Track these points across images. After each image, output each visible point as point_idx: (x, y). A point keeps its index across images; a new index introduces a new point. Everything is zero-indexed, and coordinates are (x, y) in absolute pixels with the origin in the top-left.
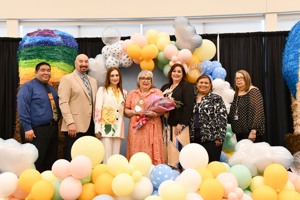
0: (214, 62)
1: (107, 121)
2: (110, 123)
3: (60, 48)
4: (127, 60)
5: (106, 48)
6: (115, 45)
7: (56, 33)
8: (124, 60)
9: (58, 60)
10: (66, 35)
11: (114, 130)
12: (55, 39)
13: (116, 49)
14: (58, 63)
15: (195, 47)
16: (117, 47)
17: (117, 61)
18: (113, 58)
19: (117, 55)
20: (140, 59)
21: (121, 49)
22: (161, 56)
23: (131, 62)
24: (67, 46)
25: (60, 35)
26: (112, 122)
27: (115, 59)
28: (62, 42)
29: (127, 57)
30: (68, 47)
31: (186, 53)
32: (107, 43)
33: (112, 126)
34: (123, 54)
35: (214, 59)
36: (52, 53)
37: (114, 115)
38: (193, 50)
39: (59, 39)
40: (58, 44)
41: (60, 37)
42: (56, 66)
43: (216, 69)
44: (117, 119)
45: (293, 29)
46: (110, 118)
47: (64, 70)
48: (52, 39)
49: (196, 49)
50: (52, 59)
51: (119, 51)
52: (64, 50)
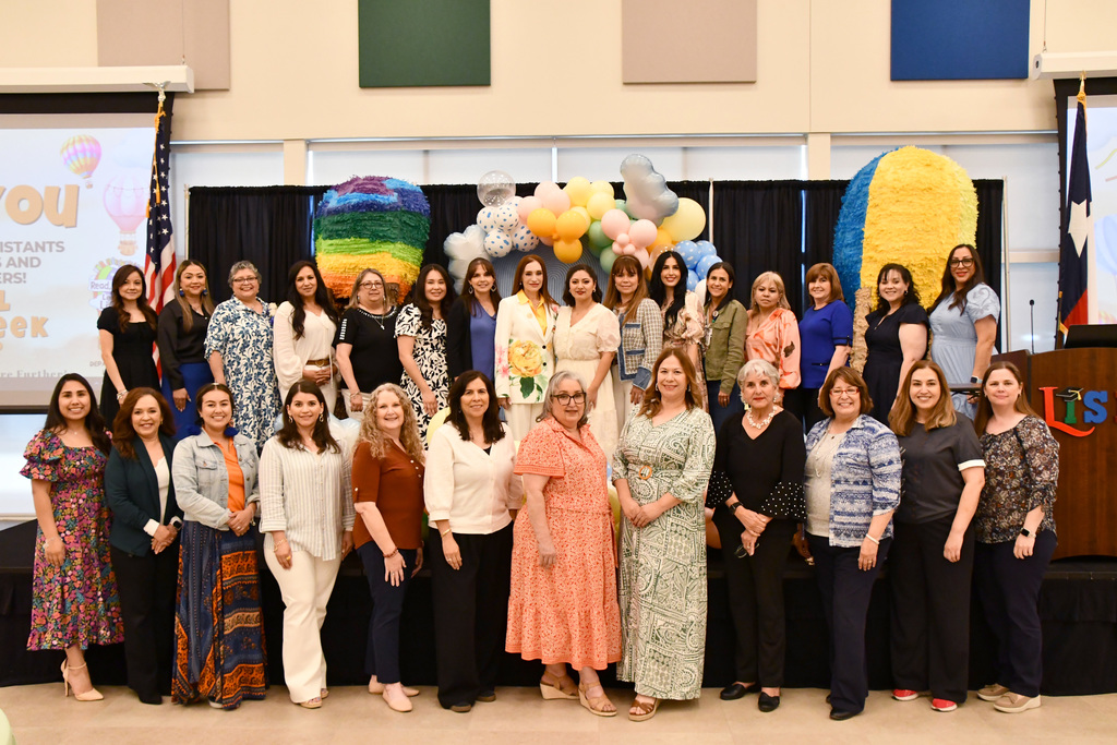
0: (701, 243)
1: (524, 370)
2: (531, 375)
3: (396, 216)
4: (527, 239)
5: (487, 214)
6: (504, 207)
7: (389, 185)
8: (522, 238)
9: (393, 240)
10: (406, 188)
11: (539, 389)
12: (386, 197)
13: (506, 217)
14: (392, 246)
15: (664, 215)
16: (508, 213)
17: (508, 239)
18: (500, 235)
19: (508, 229)
20: (555, 237)
21: (515, 216)
22: (596, 230)
23: (536, 242)
24: (408, 212)
25: (396, 190)
26: (536, 371)
27: (503, 237)
28: (401, 204)
29: (528, 232)
30: (411, 213)
31: (645, 227)
32: (487, 203)
33: (536, 381)
34: (520, 225)
35: (703, 236)
36: (381, 226)
37: (538, 357)
38: (658, 222)
39: (394, 198)
40: (393, 208)
41: (396, 194)
42: (388, 253)
43: (704, 259)
44: (545, 364)
45: (856, 177)
46: (529, 363)
47: (403, 259)
48: (381, 199)
49: (666, 219)
50: (381, 238)
51: (511, 220)
52: (404, 219)
